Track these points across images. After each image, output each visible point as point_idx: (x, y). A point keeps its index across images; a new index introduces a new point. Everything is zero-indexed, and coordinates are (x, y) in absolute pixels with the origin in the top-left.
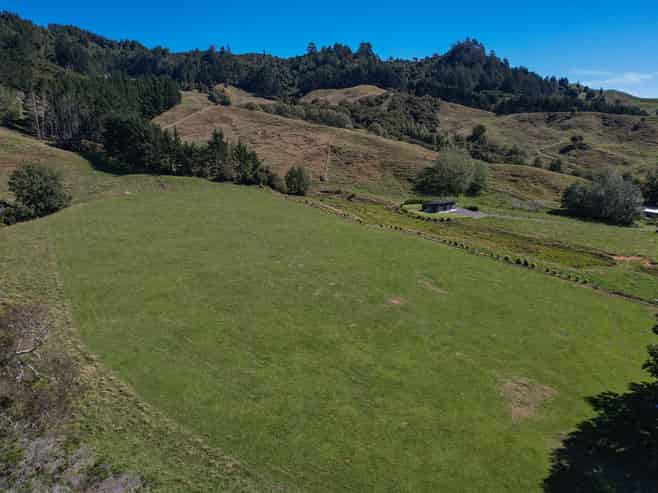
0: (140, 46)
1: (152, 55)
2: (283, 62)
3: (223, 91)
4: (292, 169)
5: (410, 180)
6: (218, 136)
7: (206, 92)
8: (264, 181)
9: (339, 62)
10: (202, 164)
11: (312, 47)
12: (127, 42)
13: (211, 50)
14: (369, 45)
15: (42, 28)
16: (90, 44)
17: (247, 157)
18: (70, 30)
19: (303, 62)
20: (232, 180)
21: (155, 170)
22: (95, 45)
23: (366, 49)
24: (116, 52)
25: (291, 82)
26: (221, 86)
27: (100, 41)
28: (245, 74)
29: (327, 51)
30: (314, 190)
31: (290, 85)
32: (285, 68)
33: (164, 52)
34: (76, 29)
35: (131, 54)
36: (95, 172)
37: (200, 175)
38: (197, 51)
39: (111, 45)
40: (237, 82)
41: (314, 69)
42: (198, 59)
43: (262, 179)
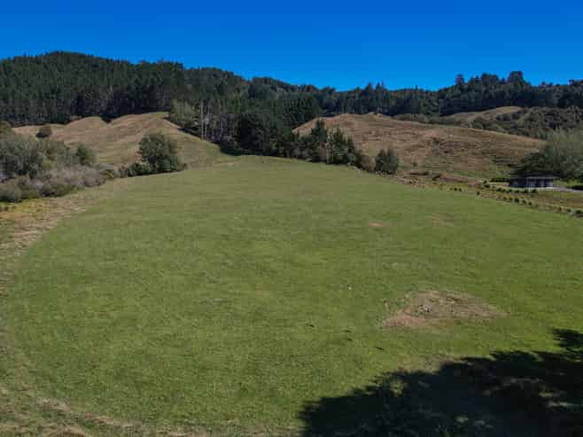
2: (432, 94)
4: (382, 151)
6: (320, 125)
8: (353, 162)
9: (484, 89)
11: (460, 79)
12: (305, 86)
13: (369, 87)
14: (520, 73)
15: (248, 80)
16: (278, 89)
17: (343, 142)
18: (266, 80)
19: (450, 91)
20: (325, 161)
22: (282, 89)
23: (517, 77)
25: (435, 108)
27: (286, 87)
28: (393, 103)
29: (474, 81)
30: (402, 172)
31: (434, 111)
32: (432, 98)
33: (331, 91)
34: (270, 79)
35: (307, 95)
37: (300, 157)
38: (358, 88)
39: (293, 89)
40: (386, 111)
41: (459, 96)
42: (357, 95)
43: (351, 159)
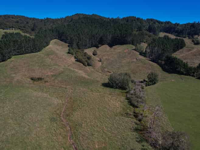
0: (170, 23)
1: (174, 26)
3: (197, 38)
7: (191, 39)
10: (194, 73)
12: (167, 22)
15: (145, 20)
18: (152, 20)
24: (163, 25)
26: (196, 36)
33: (178, 25)
34: (153, 19)
35: (167, 26)
36: (163, 72)
42: (189, 26)
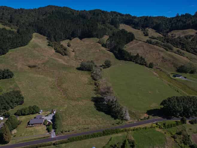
2: (168, 19)
3: (148, 30)
4: (151, 63)
5: (177, 68)
6: (138, 54)
7: (143, 31)
8: (144, 65)
10: (134, 59)
11: (178, 15)
17: (142, 59)
19: (174, 19)
20: (139, 63)
21: (126, 60)
26: (147, 28)
29: (182, 16)
30: (154, 67)
33: (135, 17)
35: (127, 18)
37: (133, 61)
40: (152, 27)
42: (144, 19)
